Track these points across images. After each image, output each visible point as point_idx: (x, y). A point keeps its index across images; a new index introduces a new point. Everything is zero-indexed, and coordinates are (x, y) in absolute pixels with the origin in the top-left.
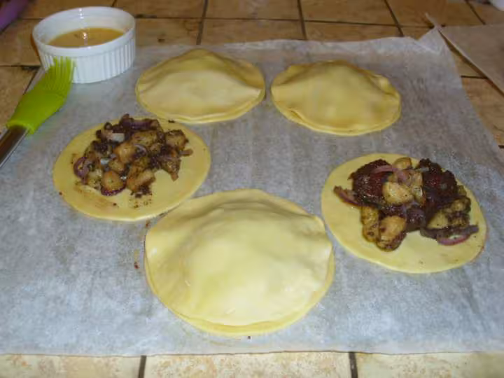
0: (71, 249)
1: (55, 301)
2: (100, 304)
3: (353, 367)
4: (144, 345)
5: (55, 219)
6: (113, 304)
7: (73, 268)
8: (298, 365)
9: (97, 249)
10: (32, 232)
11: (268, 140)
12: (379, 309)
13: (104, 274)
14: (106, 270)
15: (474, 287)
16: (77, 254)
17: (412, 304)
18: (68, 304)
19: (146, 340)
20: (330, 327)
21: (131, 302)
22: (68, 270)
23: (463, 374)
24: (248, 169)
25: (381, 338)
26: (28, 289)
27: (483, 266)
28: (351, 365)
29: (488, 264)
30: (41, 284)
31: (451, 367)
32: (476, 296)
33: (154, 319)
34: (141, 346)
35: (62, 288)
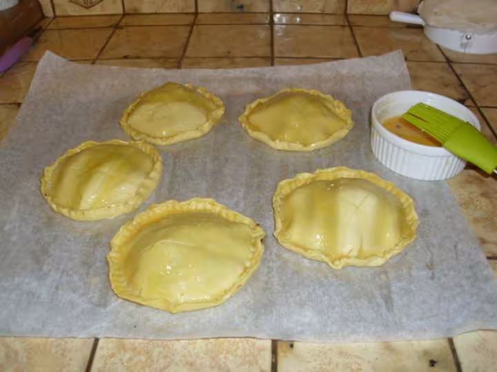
0: (45, 252)
1: (28, 294)
2: (65, 296)
3: (274, 360)
4: (97, 329)
5: (34, 227)
6: (74, 297)
7: (45, 268)
8: (225, 358)
9: (67, 251)
10: (14, 238)
11: (226, 160)
12: (302, 305)
13: (70, 272)
14: (71, 269)
15: (393, 288)
16: (50, 256)
17: (334, 297)
18: (39, 297)
19: (98, 326)
20: (257, 318)
21: (91, 295)
22: (41, 269)
23: (374, 368)
24: (204, 185)
25: (299, 329)
26: (6, 285)
27: (405, 271)
28: (273, 358)
29: (410, 268)
30: (17, 280)
31: (363, 362)
32: (394, 296)
33: (108, 309)
34: (94, 331)
35: (34, 284)
